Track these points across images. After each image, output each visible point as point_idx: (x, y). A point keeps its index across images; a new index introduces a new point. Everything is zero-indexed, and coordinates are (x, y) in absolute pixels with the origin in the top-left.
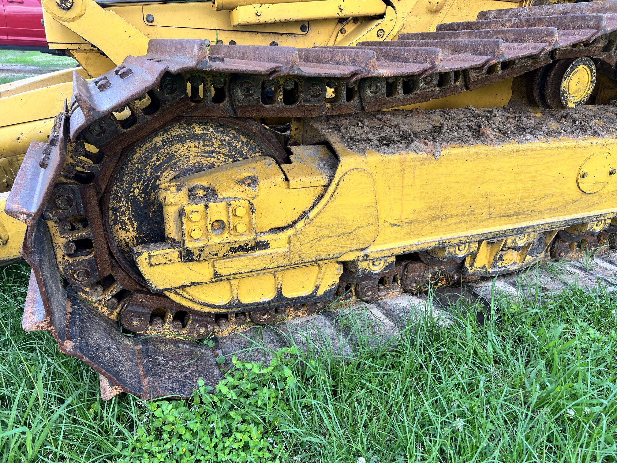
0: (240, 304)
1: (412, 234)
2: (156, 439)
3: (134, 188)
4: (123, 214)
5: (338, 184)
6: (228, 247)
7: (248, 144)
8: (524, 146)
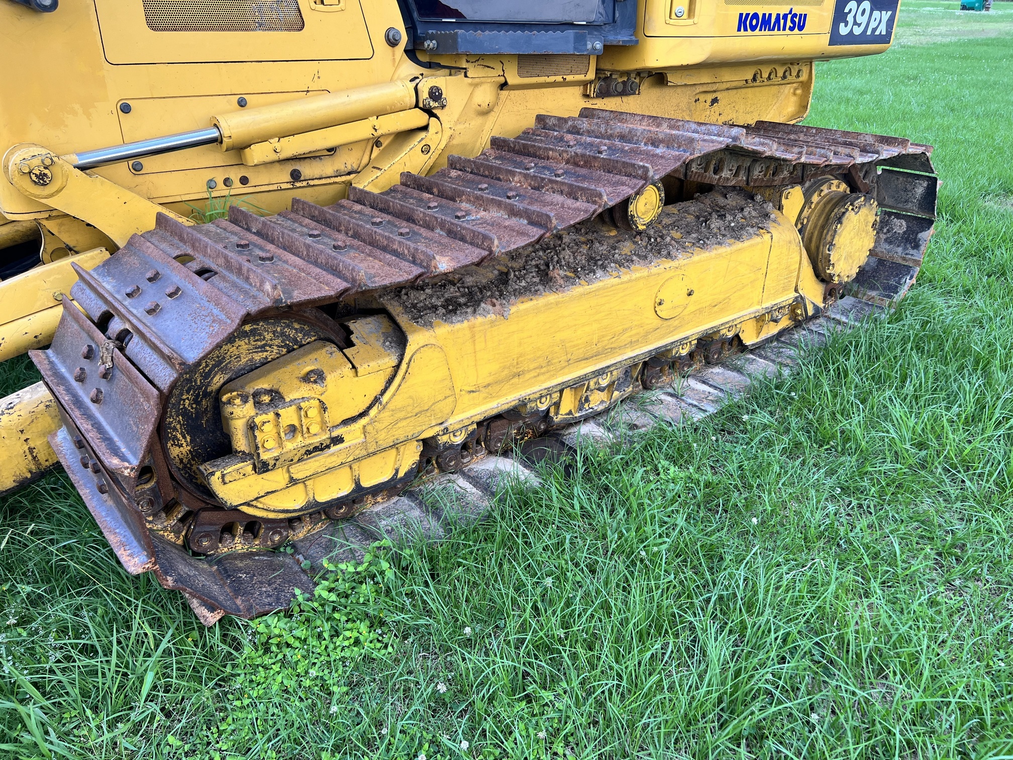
0: (317, 503)
1: (491, 397)
2: (264, 654)
3: (184, 400)
4: (175, 429)
5: (409, 364)
6: (303, 451)
7: (302, 330)
8: (596, 285)
